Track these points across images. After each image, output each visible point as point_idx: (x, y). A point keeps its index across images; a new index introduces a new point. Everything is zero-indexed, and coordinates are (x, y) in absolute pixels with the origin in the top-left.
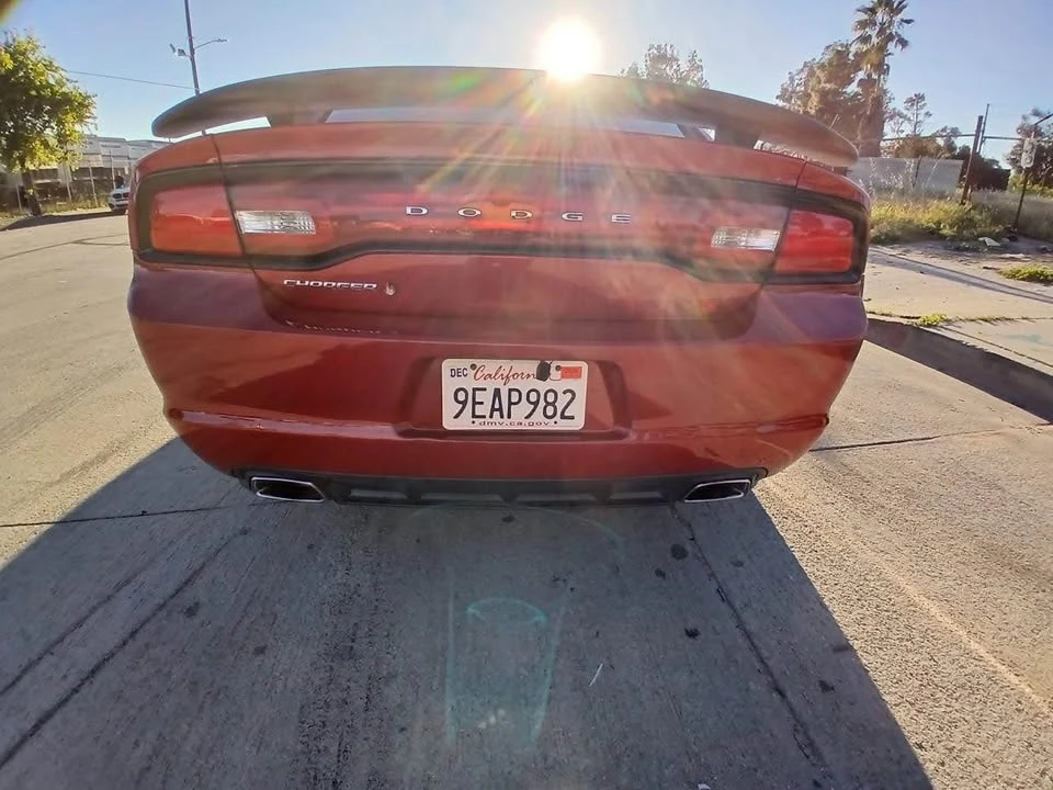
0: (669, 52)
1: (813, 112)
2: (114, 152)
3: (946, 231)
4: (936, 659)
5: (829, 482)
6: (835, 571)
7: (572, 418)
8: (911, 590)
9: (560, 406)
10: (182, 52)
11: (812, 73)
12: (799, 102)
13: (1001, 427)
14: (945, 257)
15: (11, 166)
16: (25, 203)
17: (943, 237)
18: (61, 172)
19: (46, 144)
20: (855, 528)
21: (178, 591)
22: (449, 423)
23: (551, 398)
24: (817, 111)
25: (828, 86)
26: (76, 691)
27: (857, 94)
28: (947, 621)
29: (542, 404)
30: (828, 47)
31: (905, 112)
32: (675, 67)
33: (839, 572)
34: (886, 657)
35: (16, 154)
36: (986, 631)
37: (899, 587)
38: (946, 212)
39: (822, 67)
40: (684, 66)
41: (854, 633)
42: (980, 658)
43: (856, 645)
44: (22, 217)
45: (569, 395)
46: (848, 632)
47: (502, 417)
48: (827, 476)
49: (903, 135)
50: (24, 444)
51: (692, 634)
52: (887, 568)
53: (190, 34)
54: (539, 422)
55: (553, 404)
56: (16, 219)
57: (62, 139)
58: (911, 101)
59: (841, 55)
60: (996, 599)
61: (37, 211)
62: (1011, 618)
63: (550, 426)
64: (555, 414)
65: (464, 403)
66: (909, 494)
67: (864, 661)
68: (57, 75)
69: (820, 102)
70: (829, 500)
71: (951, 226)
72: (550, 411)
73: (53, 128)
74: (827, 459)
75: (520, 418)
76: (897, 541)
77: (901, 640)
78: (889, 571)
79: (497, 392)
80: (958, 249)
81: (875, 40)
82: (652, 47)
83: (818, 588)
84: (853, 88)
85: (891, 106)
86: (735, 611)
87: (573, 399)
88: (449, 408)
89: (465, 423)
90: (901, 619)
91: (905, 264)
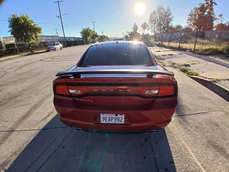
0: (162, 7)
1: (197, 19)
2: (46, 38)
3: (225, 52)
4: (189, 165)
5: (180, 124)
6: (176, 145)
7: (122, 121)
8: (190, 151)
9: (120, 120)
10: (59, 17)
11: (196, 10)
12: (194, 16)
13: (224, 109)
14: (224, 59)
15: (26, 42)
16: (29, 50)
17: (224, 53)
18: (36, 43)
19: (33, 38)
20: (183, 136)
21: (61, 143)
22: (102, 122)
23: (118, 118)
24: (198, 19)
25: (200, 13)
26: (46, 161)
27: (207, 15)
28: (195, 158)
29: (117, 119)
30: (200, 4)
31: (218, 18)
32: (164, 10)
33: (176, 146)
34: (180, 164)
35: (27, 40)
36: (202, 160)
37: (187, 150)
38: (225, 47)
39: (199, 9)
40: (166, 10)
41: (175, 159)
42: (199, 166)
43: (175, 161)
44: (29, 53)
45: (121, 118)
46: (174, 159)
47: (110, 121)
48: (180, 122)
49: (219, 23)
50: (35, 112)
51: (145, 157)
52: (186, 145)
53: (60, 13)
54: (116, 122)
55: (119, 119)
56: (28, 53)
57: (36, 37)
58: (220, 16)
59: (203, 6)
60: (207, 153)
61: (32, 52)
62: (208, 158)
63: (119, 123)
64: (119, 121)
65: (104, 119)
66: (197, 127)
67: (175, 165)
68: (34, 24)
69: (198, 17)
70: (179, 129)
71: (226, 51)
72: (118, 120)
73: (34, 35)
74: (181, 118)
75: (113, 121)
76: (190, 139)
77: (184, 161)
78: (186, 146)
79: (109, 118)
80: (227, 56)
81: (209, 3)
82: (158, 6)
83: (171, 149)
84: (206, 13)
85: (215, 17)
86: (154, 153)
87: (122, 118)
88: (102, 120)
89: (104, 122)
90: (185, 157)
91: (214, 61)
